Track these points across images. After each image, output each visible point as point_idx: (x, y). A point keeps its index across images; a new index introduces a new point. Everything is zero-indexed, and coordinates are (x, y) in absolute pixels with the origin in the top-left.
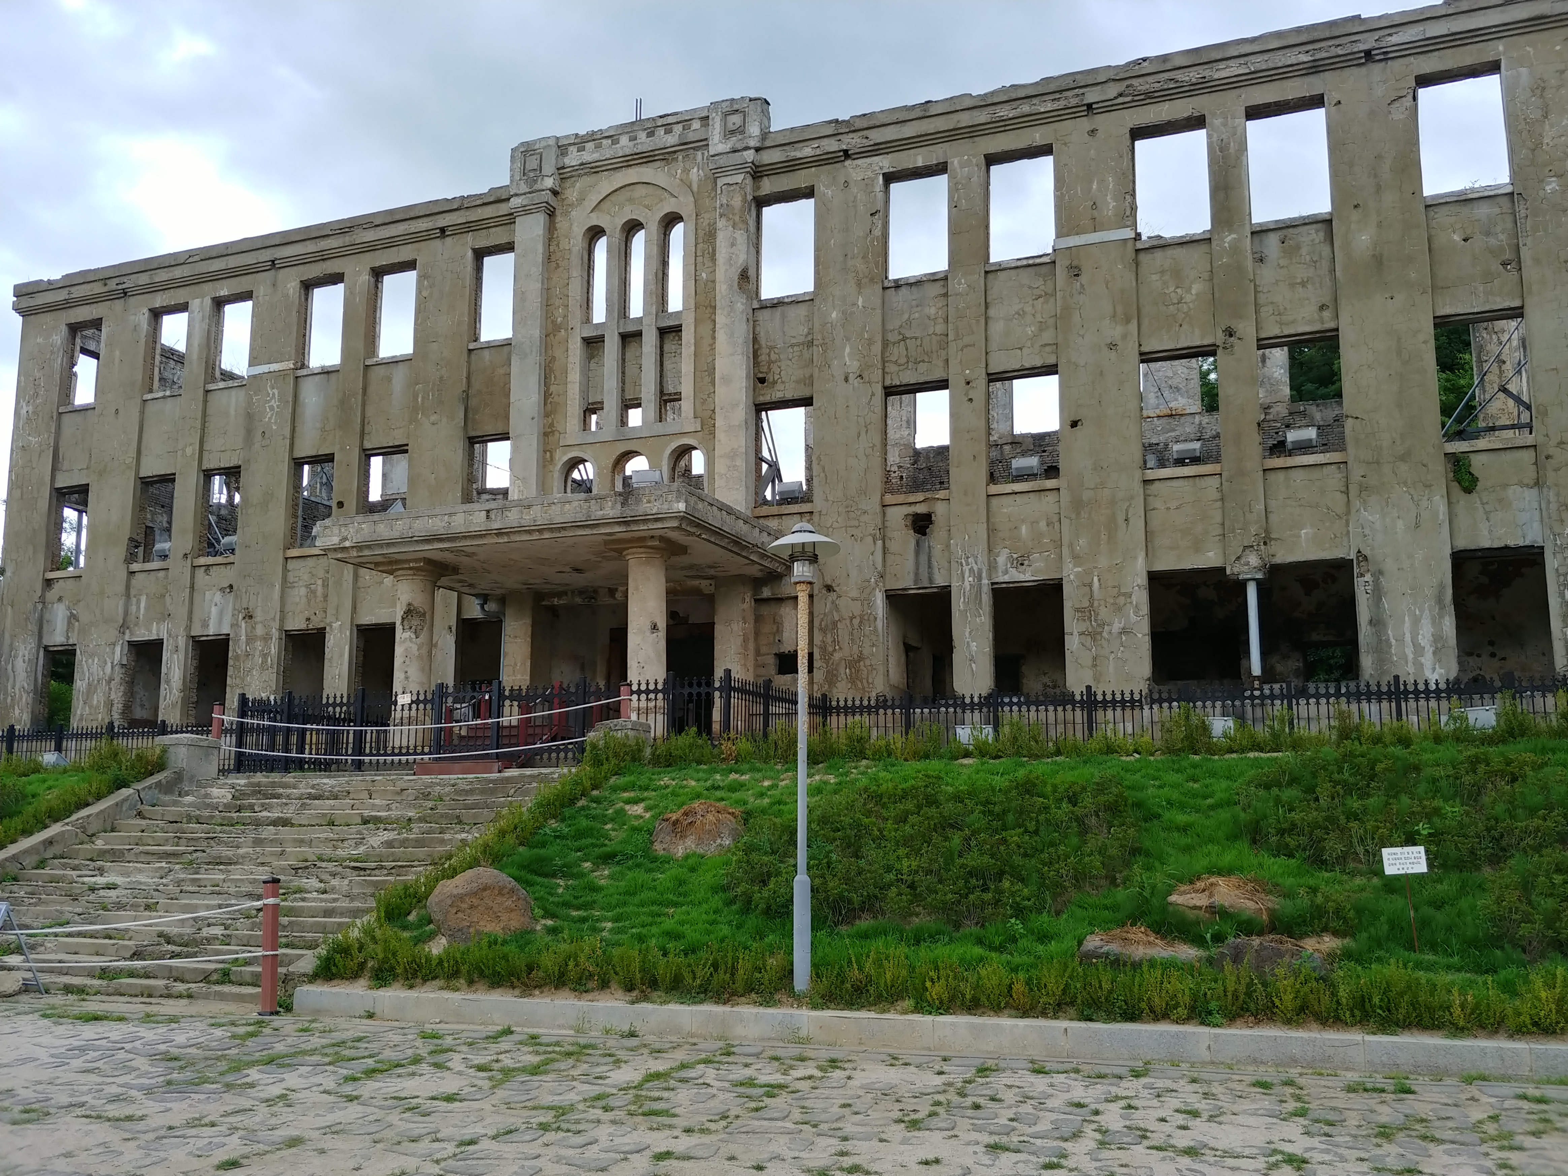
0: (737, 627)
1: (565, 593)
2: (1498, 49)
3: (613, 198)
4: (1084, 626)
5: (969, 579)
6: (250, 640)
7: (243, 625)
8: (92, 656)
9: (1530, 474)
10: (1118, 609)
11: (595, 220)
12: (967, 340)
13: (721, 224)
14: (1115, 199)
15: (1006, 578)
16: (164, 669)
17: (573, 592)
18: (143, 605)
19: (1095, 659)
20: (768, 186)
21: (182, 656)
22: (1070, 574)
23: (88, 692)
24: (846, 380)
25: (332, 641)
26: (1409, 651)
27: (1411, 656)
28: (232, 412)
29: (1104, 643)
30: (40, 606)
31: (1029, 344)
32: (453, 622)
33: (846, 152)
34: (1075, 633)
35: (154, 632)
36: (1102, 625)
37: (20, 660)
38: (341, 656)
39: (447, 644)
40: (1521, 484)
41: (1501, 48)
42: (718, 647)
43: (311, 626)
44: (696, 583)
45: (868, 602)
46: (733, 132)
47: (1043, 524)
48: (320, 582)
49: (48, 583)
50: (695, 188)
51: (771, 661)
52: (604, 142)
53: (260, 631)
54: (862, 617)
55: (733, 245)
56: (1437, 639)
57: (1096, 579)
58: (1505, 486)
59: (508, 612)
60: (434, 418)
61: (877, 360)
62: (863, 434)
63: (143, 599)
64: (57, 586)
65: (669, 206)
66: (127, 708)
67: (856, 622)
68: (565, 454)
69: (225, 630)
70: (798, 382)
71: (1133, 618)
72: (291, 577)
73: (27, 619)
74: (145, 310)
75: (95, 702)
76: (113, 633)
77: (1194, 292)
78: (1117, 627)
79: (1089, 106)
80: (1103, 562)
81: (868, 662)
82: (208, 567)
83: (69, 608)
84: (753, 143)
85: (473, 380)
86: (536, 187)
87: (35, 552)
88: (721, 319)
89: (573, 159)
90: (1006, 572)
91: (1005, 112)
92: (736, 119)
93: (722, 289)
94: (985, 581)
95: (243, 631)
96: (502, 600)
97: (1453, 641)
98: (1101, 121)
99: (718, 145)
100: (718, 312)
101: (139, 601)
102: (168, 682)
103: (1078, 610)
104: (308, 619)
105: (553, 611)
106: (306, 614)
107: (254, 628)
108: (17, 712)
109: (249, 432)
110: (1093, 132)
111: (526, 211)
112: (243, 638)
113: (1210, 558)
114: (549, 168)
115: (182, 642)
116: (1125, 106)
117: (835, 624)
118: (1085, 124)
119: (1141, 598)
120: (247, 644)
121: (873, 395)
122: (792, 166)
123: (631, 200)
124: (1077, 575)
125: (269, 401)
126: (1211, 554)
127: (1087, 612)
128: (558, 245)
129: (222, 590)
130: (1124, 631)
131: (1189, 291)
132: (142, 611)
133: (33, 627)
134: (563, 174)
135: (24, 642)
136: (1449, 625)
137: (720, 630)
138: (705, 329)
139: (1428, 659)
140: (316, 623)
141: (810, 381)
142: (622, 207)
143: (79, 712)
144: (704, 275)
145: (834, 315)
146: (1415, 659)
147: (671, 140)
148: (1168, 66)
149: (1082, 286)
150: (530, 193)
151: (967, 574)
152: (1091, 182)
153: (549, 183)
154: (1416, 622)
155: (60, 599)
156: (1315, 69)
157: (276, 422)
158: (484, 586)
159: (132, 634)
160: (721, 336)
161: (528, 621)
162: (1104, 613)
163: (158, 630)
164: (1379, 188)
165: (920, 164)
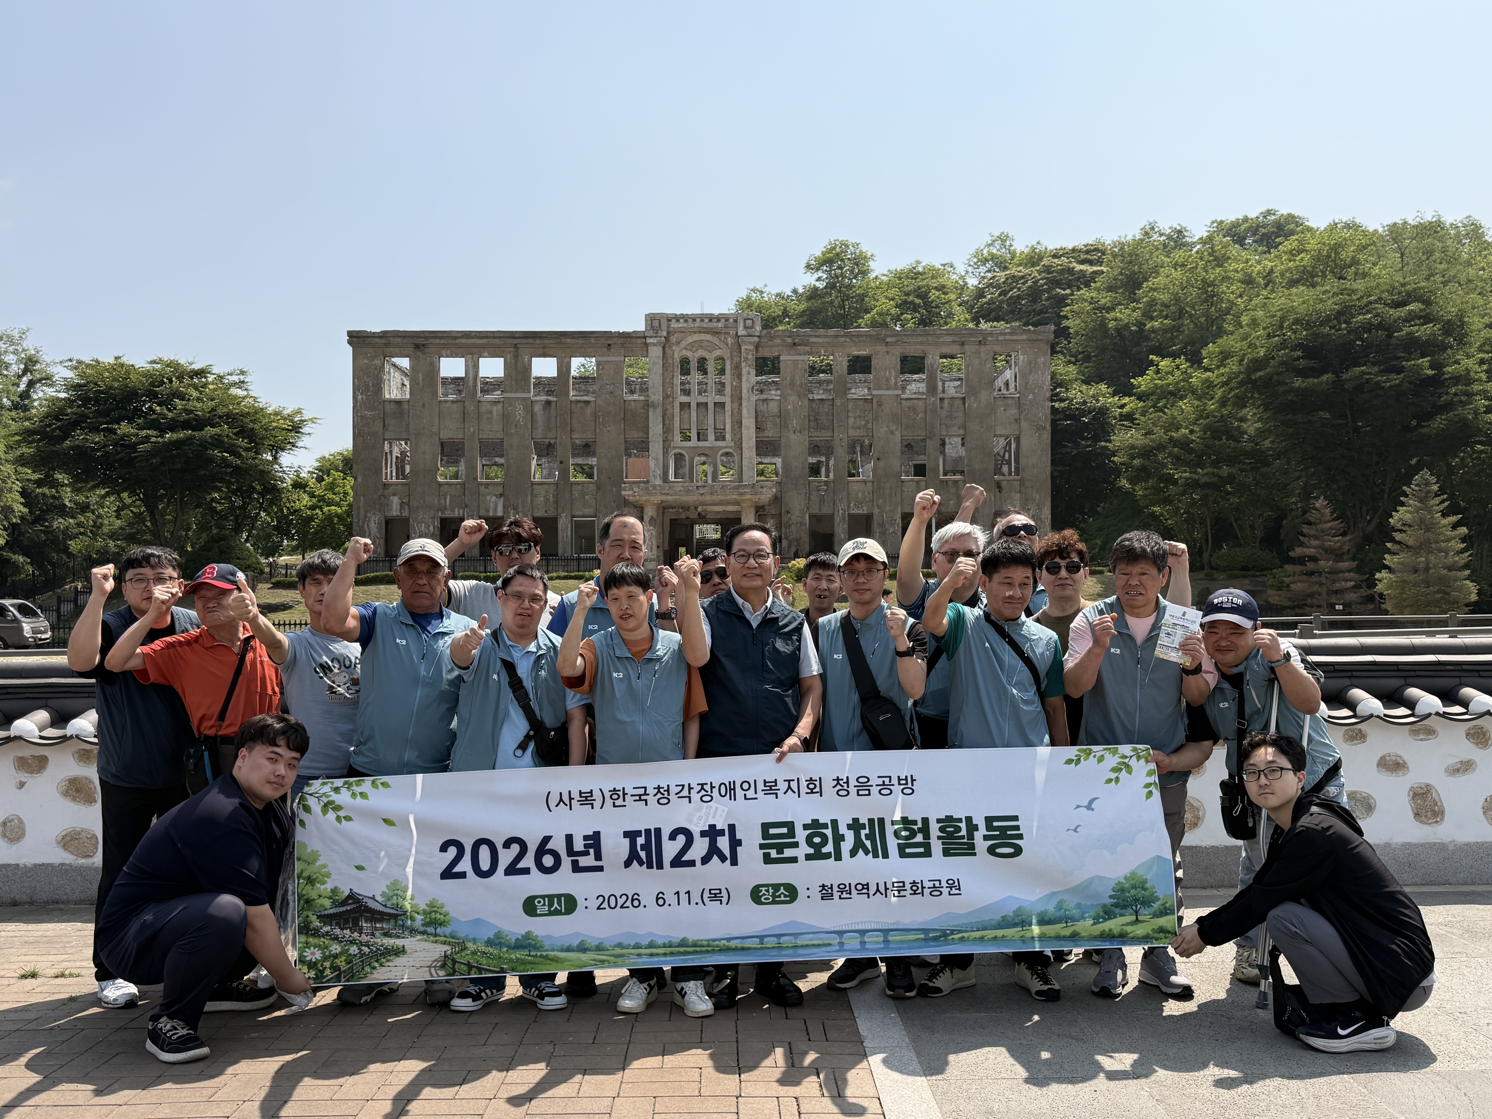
2: (1018, 347)
3: (692, 345)
4: (880, 530)
5: (841, 512)
8: (421, 523)
9: (1018, 488)
11: (686, 354)
12: (841, 423)
13: (744, 364)
14: (894, 379)
15: (854, 512)
18: (448, 500)
20: (761, 351)
22: (876, 511)
24: (795, 432)
28: (494, 413)
30: (382, 498)
31: (862, 427)
33: (794, 343)
34: (878, 532)
36: (886, 530)
37: (373, 521)
40: (1016, 492)
41: (1020, 347)
45: (803, 518)
46: (748, 327)
47: (866, 493)
48: (551, 495)
49: (385, 486)
50: (730, 346)
52: (689, 320)
54: (801, 523)
57: (884, 514)
58: (1010, 492)
60: (609, 429)
61: (807, 426)
62: (801, 454)
63: (448, 497)
64: (391, 488)
65: (719, 353)
67: (799, 525)
70: (773, 431)
71: (897, 528)
72: (535, 492)
73: (375, 503)
74: (437, 356)
76: (432, 514)
78: (891, 530)
80: (887, 509)
82: (487, 484)
83: (400, 499)
84: (757, 334)
85: (627, 413)
86: (657, 334)
87: (376, 470)
88: (744, 404)
89: (674, 325)
90: (853, 510)
92: (749, 322)
93: (744, 391)
94: (846, 513)
98: (890, 348)
99: (742, 331)
100: (743, 400)
101: (445, 498)
103: (879, 524)
104: (546, 512)
106: (545, 509)
109: (507, 424)
110: (887, 353)
111: (653, 343)
114: (664, 327)
116: (899, 345)
117: (790, 525)
118: (884, 348)
121: (805, 440)
122: (772, 345)
123: (700, 347)
124: (879, 512)
125: (518, 411)
127: (882, 525)
128: (667, 360)
129: (496, 496)
130: (893, 532)
131: (918, 415)
132: (448, 503)
133: (377, 507)
134: (670, 331)
135: (374, 514)
138: (736, 405)
141: (779, 431)
142: (697, 350)
144: (735, 383)
145: (789, 407)
147: (720, 325)
150: (654, 336)
151: (840, 510)
152: (886, 371)
153: (663, 334)
155: (394, 495)
156: (963, 343)
159: (442, 515)
160: (745, 410)
162: (887, 526)
164: (980, 390)
165: (823, 353)
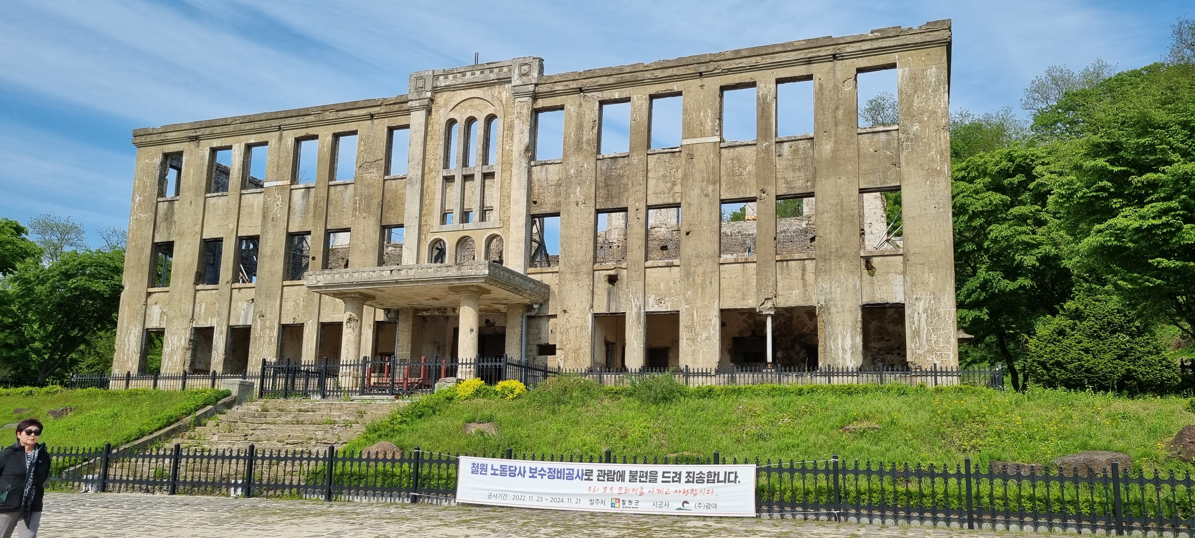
0: (518, 330)
1: (430, 309)
2: (894, 57)
3: (462, 104)
4: (689, 335)
5: (635, 310)
6: (263, 328)
7: (259, 321)
8: (173, 334)
9: (901, 267)
10: (705, 327)
11: (452, 115)
12: (637, 188)
13: (517, 122)
14: (711, 121)
15: (653, 310)
16: (214, 343)
17: (434, 309)
18: (203, 308)
19: (693, 351)
20: (541, 103)
21: (224, 335)
22: (683, 308)
23: (171, 354)
24: (577, 204)
25: (307, 331)
26: (840, 352)
27: (841, 355)
28: (255, 206)
29: (698, 345)
30: (144, 307)
31: (667, 192)
32: (372, 323)
33: (580, 89)
34: (685, 339)
35: (209, 323)
36: (697, 335)
37: (133, 335)
38: (312, 338)
39: (368, 334)
40: (896, 273)
41: (897, 57)
42: (507, 341)
43: (296, 323)
44: (497, 306)
45: (584, 319)
46: (524, 75)
47: (671, 283)
48: (301, 299)
49: (149, 294)
50: (504, 102)
51: (535, 348)
52: (458, 75)
53: (268, 324)
54: (581, 327)
55: (522, 133)
56: (853, 346)
57: (695, 312)
58: (888, 273)
59: (400, 318)
60: (365, 215)
61: (593, 195)
62: (585, 232)
63: (203, 305)
64: (154, 296)
65: (490, 111)
66: (192, 363)
67: (578, 329)
68: (432, 236)
69: (249, 323)
70: (553, 204)
71: (712, 332)
72: (285, 296)
73: (137, 313)
74: (208, 149)
75: (175, 360)
76: (186, 322)
77: (747, 170)
78: (704, 336)
79: (701, 73)
80: (699, 303)
81: (583, 350)
82: (240, 289)
83: (161, 308)
84: (534, 81)
85: (386, 195)
86: (422, 97)
87: (142, 277)
88: (515, 171)
89: (442, 82)
90: (653, 306)
91: (659, 74)
92: (526, 68)
93: (515, 155)
94: (642, 311)
95: (259, 324)
96: (397, 312)
97: (860, 348)
98: (706, 81)
99: (516, 80)
100: (514, 167)
101: (201, 306)
102: (217, 350)
103: (686, 327)
104: (294, 319)
105: (424, 318)
106: (294, 316)
107: (265, 322)
108: (130, 364)
109: (264, 217)
110: (702, 87)
111: (416, 109)
112: (259, 327)
113: (750, 303)
114: (429, 87)
115: (225, 329)
116: (718, 75)
117: (567, 330)
118: (698, 82)
119: (716, 322)
120: (261, 330)
121: (590, 213)
122: (553, 94)
123: (471, 106)
124: (686, 309)
125: (277, 201)
126: (750, 301)
127: (691, 328)
128: (433, 127)
129: (248, 301)
130: (707, 338)
131: (745, 169)
132: (203, 311)
133: (140, 318)
134: (435, 90)
135: (135, 326)
136: (859, 340)
137: (508, 331)
138: (507, 175)
139: (848, 356)
140: (298, 321)
141: (558, 204)
142: (466, 109)
143: (165, 365)
144: (507, 147)
145: (572, 171)
146: (843, 356)
147: (492, 76)
148: (739, 56)
149: (694, 164)
150: (419, 99)
151: (634, 307)
152: (700, 112)
153: (429, 95)
154: (844, 338)
155: (157, 303)
156: (809, 61)
157: (279, 213)
158: (388, 305)
159: (197, 323)
160: (515, 180)
161: (411, 324)
162: (698, 328)
163: (211, 322)
164: (836, 124)
165: (617, 97)
